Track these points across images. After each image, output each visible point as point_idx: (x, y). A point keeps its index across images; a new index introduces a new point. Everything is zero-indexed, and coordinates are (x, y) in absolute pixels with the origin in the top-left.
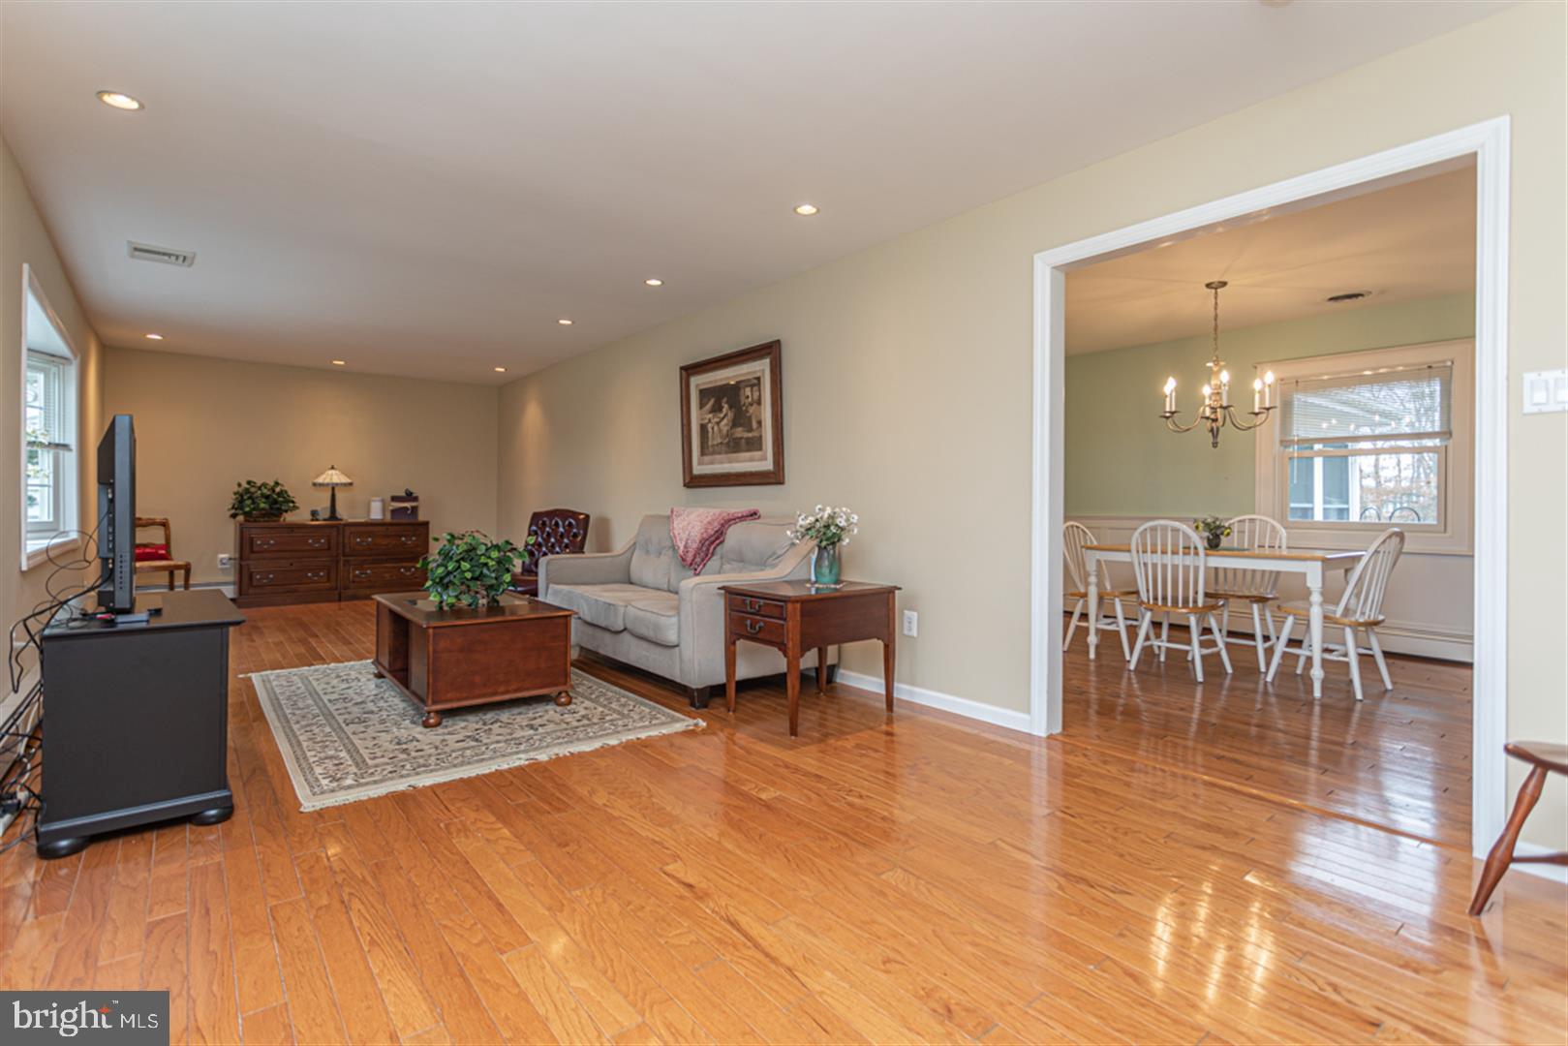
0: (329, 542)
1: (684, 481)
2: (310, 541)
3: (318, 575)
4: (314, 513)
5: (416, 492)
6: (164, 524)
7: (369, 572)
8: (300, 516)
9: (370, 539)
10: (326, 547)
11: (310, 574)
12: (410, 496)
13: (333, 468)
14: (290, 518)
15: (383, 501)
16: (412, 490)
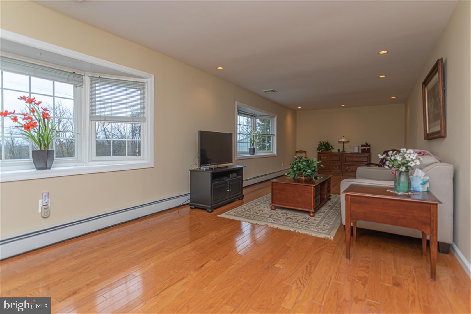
0: (339, 158)
1: (424, 136)
2: (334, 158)
3: (336, 168)
4: (339, 150)
5: (369, 143)
6: (305, 152)
7: (351, 168)
8: (335, 151)
9: (351, 158)
10: (338, 160)
11: (334, 167)
12: (367, 145)
13: (343, 137)
14: (333, 151)
15: (358, 146)
16: (368, 143)
